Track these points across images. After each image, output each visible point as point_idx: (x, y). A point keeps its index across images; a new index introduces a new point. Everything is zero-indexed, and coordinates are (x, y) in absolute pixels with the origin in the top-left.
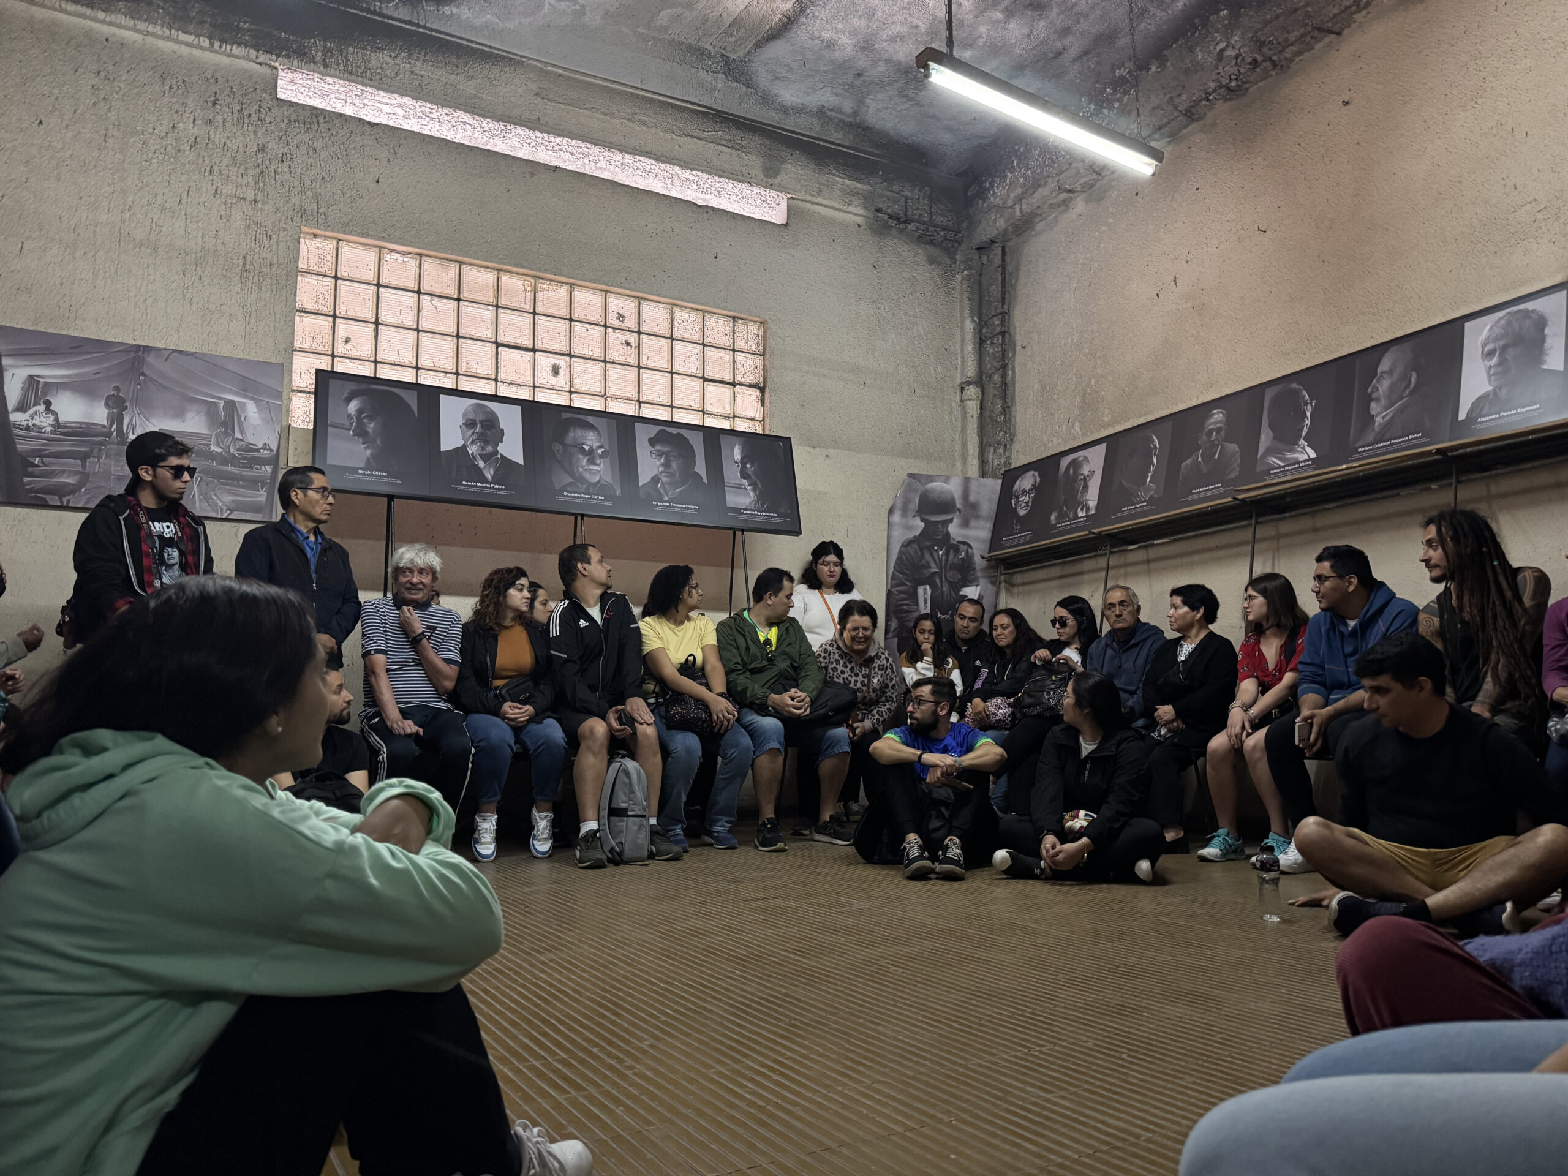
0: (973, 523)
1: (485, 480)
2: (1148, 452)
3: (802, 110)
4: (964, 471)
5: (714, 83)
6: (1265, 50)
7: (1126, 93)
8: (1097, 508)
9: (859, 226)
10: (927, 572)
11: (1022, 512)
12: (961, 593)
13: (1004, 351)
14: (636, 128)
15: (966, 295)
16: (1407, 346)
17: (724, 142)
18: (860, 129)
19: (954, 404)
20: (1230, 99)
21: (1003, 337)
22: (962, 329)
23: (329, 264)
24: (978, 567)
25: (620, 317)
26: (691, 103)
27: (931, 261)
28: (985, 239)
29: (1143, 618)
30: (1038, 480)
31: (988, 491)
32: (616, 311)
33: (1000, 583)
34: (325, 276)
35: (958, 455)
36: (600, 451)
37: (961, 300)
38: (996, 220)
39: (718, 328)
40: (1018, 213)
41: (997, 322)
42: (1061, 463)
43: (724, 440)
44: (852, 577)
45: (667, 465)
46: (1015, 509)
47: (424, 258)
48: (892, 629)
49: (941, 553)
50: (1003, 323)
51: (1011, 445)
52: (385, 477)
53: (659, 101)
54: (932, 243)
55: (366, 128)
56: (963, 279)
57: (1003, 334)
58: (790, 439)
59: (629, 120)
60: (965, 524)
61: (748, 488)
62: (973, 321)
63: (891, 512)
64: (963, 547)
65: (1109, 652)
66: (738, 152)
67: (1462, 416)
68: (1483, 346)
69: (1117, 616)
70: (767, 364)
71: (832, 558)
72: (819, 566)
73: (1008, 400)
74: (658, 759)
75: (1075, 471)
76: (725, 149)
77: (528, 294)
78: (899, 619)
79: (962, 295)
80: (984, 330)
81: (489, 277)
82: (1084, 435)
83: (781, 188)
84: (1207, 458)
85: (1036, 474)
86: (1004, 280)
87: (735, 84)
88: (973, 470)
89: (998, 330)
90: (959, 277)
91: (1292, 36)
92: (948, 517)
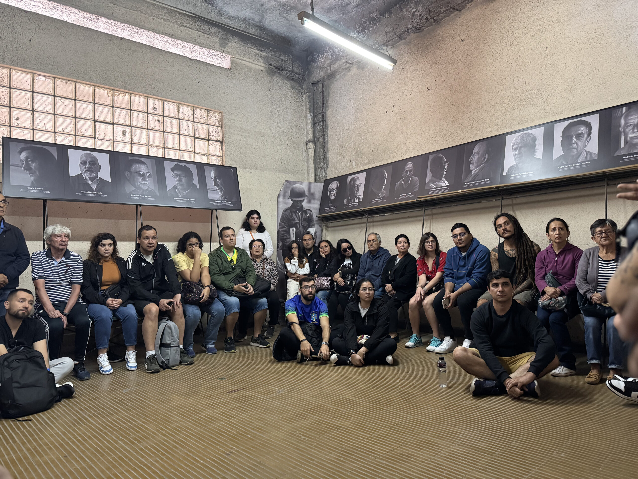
0: (312, 201)
1: (91, 190)
2: (383, 177)
3: (236, 18)
4: (308, 179)
5: (197, 3)
6: (431, 14)
7: (375, 24)
8: (363, 199)
9: (262, 71)
10: (294, 222)
11: (332, 198)
12: (308, 230)
13: (323, 129)
14: (160, 21)
15: (308, 104)
16: (484, 143)
17: (202, 31)
18: (262, 28)
19: (303, 150)
20: (417, 33)
21: (323, 123)
22: (306, 118)
23: (6, 81)
24: (314, 220)
25: (155, 108)
26: (186, 11)
27: (293, 88)
28: (315, 80)
29: (381, 246)
30: (339, 185)
31: (318, 188)
32: (152, 106)
33: (323, 226)
34: (4, 86)
35: (305, 172)
36: (148, 175)
37: (306, 105)
38: (320, 73)
39: (200, 114)
40: (329, 71)
41: (320, 116)
43: (206, 169)
44: (264, 225)
45: (180, 180)
46: (329, 197)
47: (56, 79)
48: (279, 247)
49: (299, 214)
50: (323, 117)
51: (327, 169)
52: (41, 190)
53: (171, 9)
54: (293, 80)
55: (23, 13)
56: (306, 96)
57: (323, 121)
58: (236, 168)
59: (157, 17)
60: (309, 202)
61: (218, 190)
62: (311, 115)
63: (278, 197)
64: (308, 211)
65: (369, 260)
66: (208, 35)
67: (505, 173)
68: (513, 146)
69: (371, 245)
70: (223, 131)
71: (255, 216)
72: (250, 220)
73: (325, 150)
74: (183, 320)
75: (354, 182)
76: (202, 34)
77: (110, 97)
78: (282, 242)
79: (306, 103)
80: (315, 119)
81: (90, 89)
82: (357, 167)
83: (227, 53)
84: (406, 182)
85: (338, 182)
86: (323, 98)
87: (206, 5)
88: (312, 179)
89: (321, 119)
90: (304, 95)
91: (442, 10)
92: (302, 199)
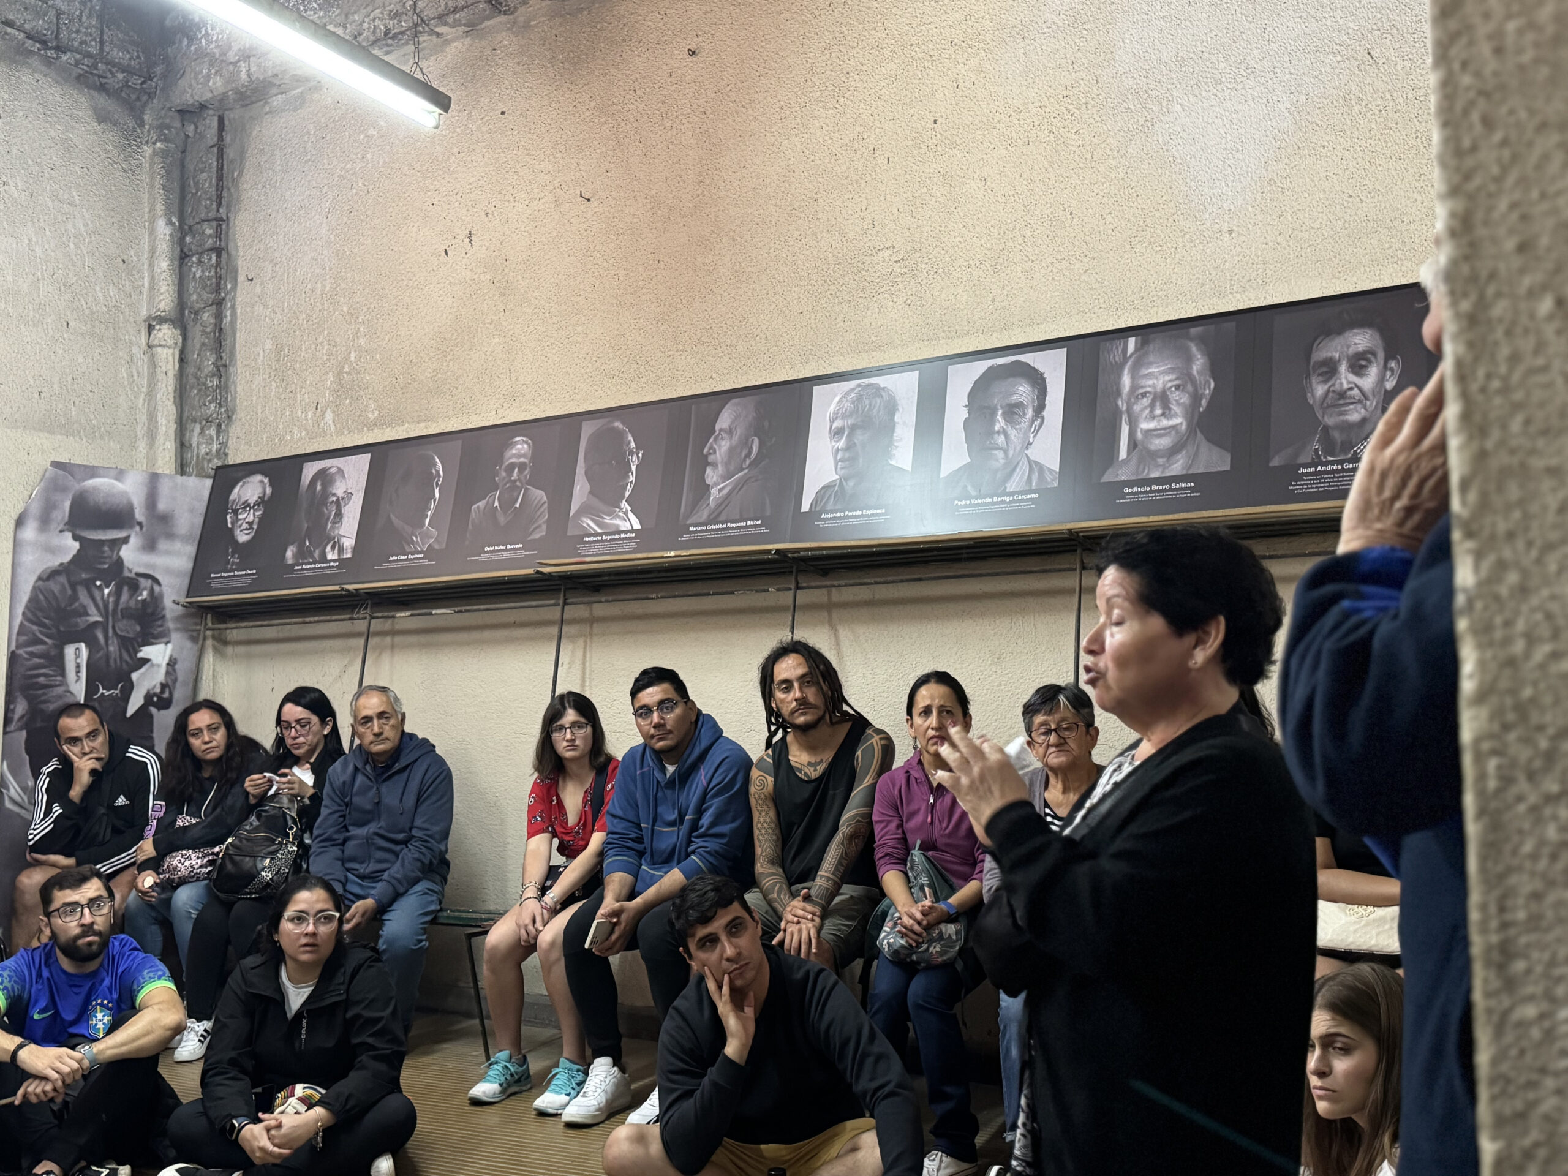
0: (163, 545)
2: (429, 479)
4: (151, 460)
8: (355, 549)
10: (82, 622)
11: (243, 537)
12: (140, 655)
13: (219, 278)
15: (159, 181)
19: (135, 350)
21: (219, 256)
22: (152, 232)
24: (169, 615)
27: (102, 117)
28: (191, 101)
30: (269, 491)
31: (189, 496)
33: (205, 639)
35: (141, 431)
37: (152, 186)
38: (208, 76)
40: (243, 75)
41: (209, 232)
42: (305, 471)
46: (231, 531)
49: (106, 591)
50: (218, 235)
51: (227, 425)
54: (102, 88)
56: (155, 153)
57: (219, 251)
60: (150, 546)
62: (170, 223)
63: (20, 522)
64: (145, 583)
65: (360, 778)
67: (805, 507)
68: (832, 422)
69: (374, 734)
73: (223, 355)
75: (325, 487)
78: (30, 700)
79: (152, 178)
80: (188, 239)
82: (340, 432)
84: (507, 504)
85: (266, 480)
86: (220, 169)
88: (166, 459)
89: (210, 243)
90: (148, 150)
92: (121, 534)
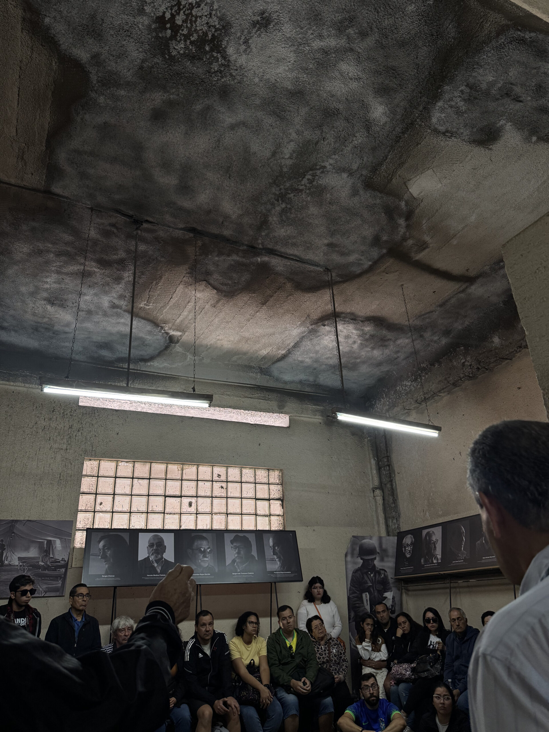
0: (386, 559)
1: (157, 573)
2: (461, 534)
3: (293, 382)
5: (256, 376)
6: (482, 364)
7: (426, 374)
8: (442, 559)
9: (320, 423)
10: (366, 586)
11: (408, 556)
12: (384, 596)
13: (390, 473)
14: (225, 397)
15: (370, 448)
17: (261, 398)
18: (317, 386)
19: (370, 498)
20: (471, 380)
22: (370, 463)
23: (95, 471)
24: (391, 582)
25: (219, 476)
26: (247, 384)
27: (354, 435)
30: (413, 540)
31: (391, 543)
32: (217, 473)
33: (402, 589)
34: (93, 476)
35: (375, 523)
36: (208, 550)
37: (368, 450)
39: (261, 474)
41: (385, 460)
42: (423, 533)
43: (265, 536)
44: (329, 594)
45: (238, 553)
46: (404, 554)
47: (136, 463)
48: (352, 617)
49: (372, 575)
50: (388, 461)
51: (399, 518)
52: (113, 577)
53: (234, 385)
55: (114, 413)
56: (369, 441)
57: (389, 466)
58: (295, 531)
59: (222, 394)
61: (277, 560)
62: (375, 460)
63: (346, 555)
64: (382, 572)
65: (456, 643)
66: (267, 401)
69: (457, 625)
70: (284, 489)
71: (318, 585)
72: (313, 590)
73: (395, 497)
75: (429, 538)
76: (262, 401)
77: (180, 471)
78: (355, 612)
79: (368, 448)
80: (380, 463)
81: (163, 467)
82: (431, 520)
83: (286, 413)
84: (487, 542)
85: (412, 536)
86: (386, 442)
87: (265, 376)
88: (383, 531)
89: (386, 463)
90: (366, 440)
91: (492, 360)
92: (372, 557)
